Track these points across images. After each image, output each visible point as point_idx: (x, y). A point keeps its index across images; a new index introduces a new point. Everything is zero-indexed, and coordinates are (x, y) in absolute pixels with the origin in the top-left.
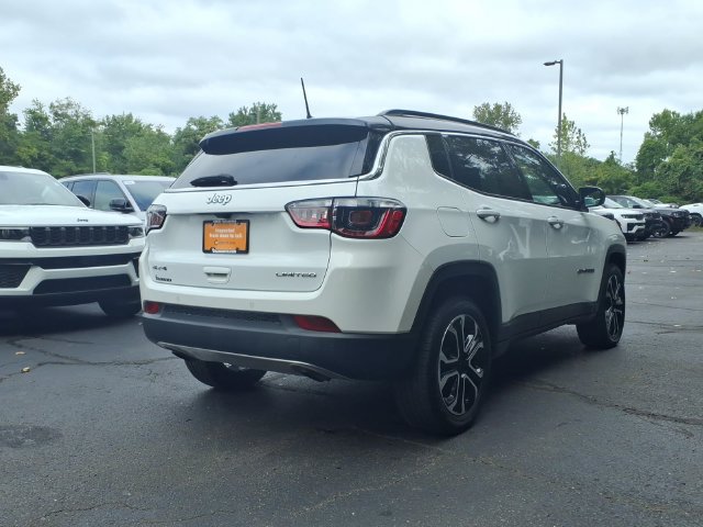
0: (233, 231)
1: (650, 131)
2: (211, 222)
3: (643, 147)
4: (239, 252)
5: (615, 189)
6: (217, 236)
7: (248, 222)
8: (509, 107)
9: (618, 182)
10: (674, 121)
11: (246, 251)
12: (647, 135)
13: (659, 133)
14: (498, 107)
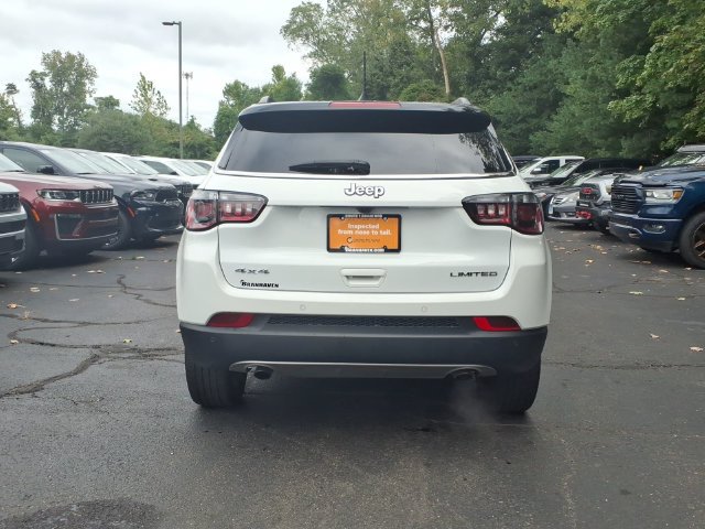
0: (378, 226)
1: (224, 99)
2: (340, 216)
3: (219, 114)
4: (387, 251)
5: (198, 154)
6: (351, 232)
7: (399, 217)
8: (83, 59)
9: (201, 146)
10: (244, 92)
11: (398, 250)
12: (221, 103)
13: (231, 102)
14: (70, 57)
